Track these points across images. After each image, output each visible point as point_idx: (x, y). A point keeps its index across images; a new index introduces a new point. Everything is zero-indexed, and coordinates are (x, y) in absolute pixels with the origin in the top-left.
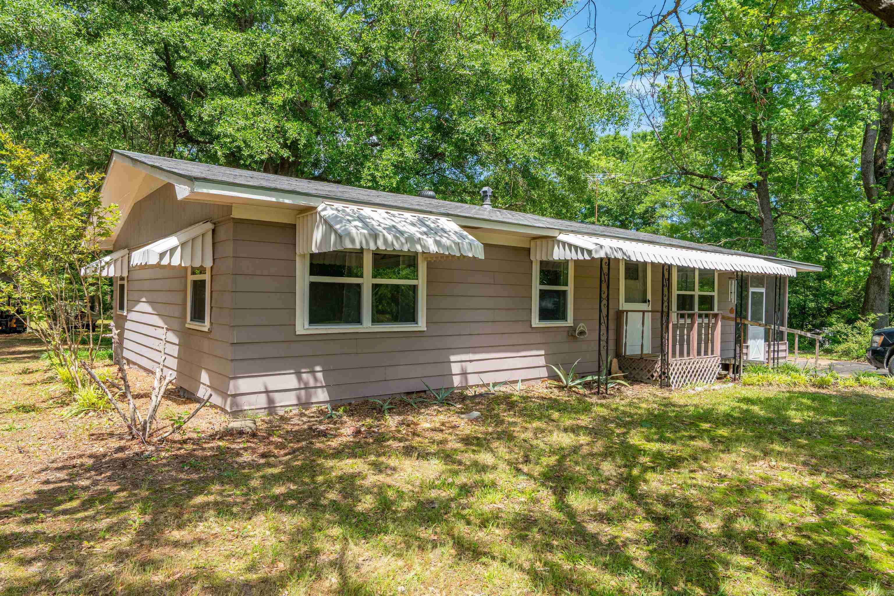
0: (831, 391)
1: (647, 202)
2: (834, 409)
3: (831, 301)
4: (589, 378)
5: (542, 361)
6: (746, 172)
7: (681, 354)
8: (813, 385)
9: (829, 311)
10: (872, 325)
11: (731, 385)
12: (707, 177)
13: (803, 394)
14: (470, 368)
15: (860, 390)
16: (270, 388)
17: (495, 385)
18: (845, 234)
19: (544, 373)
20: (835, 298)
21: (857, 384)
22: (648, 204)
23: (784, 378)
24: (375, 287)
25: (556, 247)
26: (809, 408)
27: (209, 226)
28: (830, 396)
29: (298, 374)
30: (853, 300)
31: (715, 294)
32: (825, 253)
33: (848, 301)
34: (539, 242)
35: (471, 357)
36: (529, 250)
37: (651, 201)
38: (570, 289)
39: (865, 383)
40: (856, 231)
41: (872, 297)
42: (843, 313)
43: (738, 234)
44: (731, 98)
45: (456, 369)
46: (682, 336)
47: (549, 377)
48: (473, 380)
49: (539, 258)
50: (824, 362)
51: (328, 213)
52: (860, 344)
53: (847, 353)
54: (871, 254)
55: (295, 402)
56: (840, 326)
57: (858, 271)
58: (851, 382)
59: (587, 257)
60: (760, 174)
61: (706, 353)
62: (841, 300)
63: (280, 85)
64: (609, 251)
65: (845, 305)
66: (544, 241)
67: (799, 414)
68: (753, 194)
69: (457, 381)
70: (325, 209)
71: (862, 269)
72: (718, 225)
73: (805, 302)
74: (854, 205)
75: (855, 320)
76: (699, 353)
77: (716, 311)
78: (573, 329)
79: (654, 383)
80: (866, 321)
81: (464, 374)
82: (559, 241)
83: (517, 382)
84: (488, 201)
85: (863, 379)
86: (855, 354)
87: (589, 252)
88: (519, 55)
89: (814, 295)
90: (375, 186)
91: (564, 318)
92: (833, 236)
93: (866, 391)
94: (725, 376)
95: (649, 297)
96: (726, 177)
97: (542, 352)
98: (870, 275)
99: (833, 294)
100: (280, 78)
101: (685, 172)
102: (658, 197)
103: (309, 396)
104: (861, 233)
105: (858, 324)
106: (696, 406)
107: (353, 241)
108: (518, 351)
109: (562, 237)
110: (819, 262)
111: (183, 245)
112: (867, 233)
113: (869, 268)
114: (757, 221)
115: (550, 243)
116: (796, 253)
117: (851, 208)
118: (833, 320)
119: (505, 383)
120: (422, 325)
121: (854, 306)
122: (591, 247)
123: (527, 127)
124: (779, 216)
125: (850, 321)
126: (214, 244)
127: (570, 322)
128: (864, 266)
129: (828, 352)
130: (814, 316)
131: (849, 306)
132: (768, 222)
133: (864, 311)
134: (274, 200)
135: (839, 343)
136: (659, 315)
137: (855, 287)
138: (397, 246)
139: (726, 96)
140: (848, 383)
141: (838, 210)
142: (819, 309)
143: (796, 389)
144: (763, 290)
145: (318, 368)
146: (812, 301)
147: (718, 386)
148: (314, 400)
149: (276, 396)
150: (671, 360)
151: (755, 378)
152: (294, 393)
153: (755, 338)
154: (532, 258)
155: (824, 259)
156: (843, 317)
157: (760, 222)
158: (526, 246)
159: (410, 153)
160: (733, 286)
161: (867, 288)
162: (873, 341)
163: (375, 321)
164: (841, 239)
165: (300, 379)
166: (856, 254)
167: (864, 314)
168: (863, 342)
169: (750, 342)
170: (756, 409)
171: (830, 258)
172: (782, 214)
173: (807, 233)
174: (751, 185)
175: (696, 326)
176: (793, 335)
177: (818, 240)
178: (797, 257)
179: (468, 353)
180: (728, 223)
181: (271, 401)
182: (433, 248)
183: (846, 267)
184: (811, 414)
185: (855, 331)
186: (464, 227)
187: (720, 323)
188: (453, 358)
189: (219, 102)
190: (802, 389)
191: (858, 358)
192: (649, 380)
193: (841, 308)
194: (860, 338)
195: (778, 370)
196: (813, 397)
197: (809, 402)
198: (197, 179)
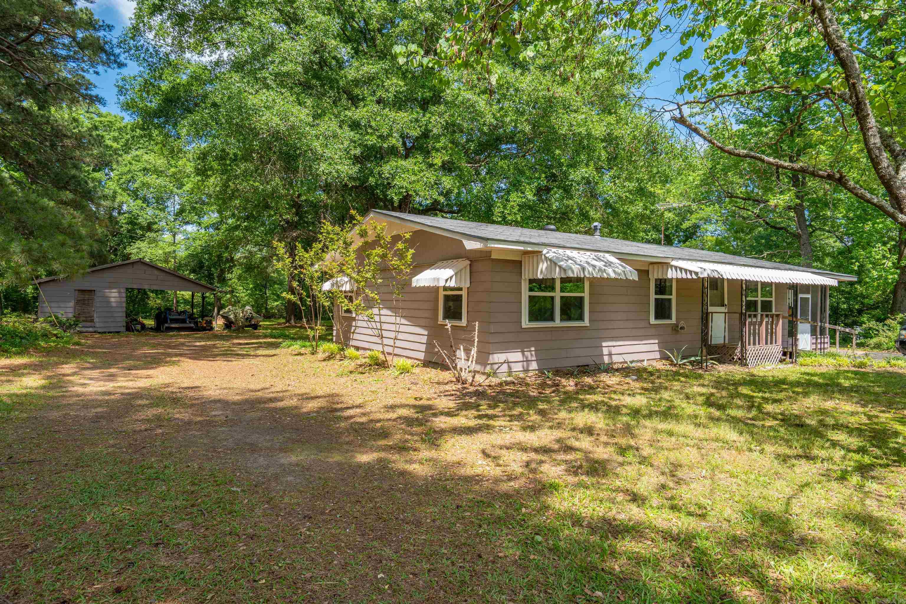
0: (868, 370)
1: (693, 219)
2: (872, 379)
3: (862, 303)
4: (693, 359)
5: (656, 347)
6: (786, 197)
7: (754, 344)
8: (854, 366)
9: (860, 312)
10: (900, 323)
11: (790, 365)
12: (749, 199)
13: (848, 372)
14: (614, 351)
15: (890, 369)
16: (511, 360)
17: (631, 362)
18: (874, 247)
19: (657, 355)
20: (866, 301)
21: (888, 366)
22: (694, 221)
23: (831, 361)
24: (562, 297)
25: (670, 270)
26: (853, 379)
27: (469, 262)
28: (868, 373)
29: (523, 352)
30: (882, 302)
31: (773, 299)
32: (857, 264)
33: (878, 303)
34: (656, 266)
35: (614, 343)
36: (648, 272)
37: (696, 219)
38: (673, 297)
39: (895, 365)
40: (884, 244)
41: (899, 299)
42: (873, 313)
43: (777, 246)
44: (771, 135)
45: (605, 351)
46: (754, 330)
47: (661, 359)
48: (615, 359)
49: (656, 277)
50: (860, 352)
51: (550, 255)
52: (890, 338)
53: (878, 346)
54: (899, 263)
55: (521, 369)
56: (873, 324)
57: (886, 279)
58: (883, 363)
59: (694, 277)
60: (798, 197)
61: (771, 343)
62: (871, 302)
63: (437, 150)
64: (709, 272)
65: (875, 307)
66: (660, 265)
67: (847, 382)
68: (792, 214)
69: (606, 359)
70: (548, 253)
71: (890, 277)
72: (758, 238)
73: (838, 303)
74: (882, 223)
75: (885, 319)
76: (766, 343)
77: (774, 312)
78: (676, 325)
79: (735, 363)
80: (895, 319)
81: (610, 355)
82: (672, 266)
83: (643, 361)
84: (598, 233)
85: (893, 362)
86: (885, 346)
87: (696, 273)
88: (612, 119)
89: (845, 298)
90: (505, 222)
91: (669, 317)
92: (864, 249)
93: (896, 370)
94: (784, 360)
95: (726, 302)
96: (768, 201)
97: (657, 341)
98: (897, 282)
99: (864, 297)
100: (438, 145)
101: (731, 196)
102: (702, 214)
103: (528, 366)
104: (889, 246)
105: (888, 322)
106: (773, 376)
107: (573, 272)
108: (642, 340)
109: (674, 263)
110: (852, 272)
111: (456, 274)
112: (894, 246)
113: (896, 276)
114: (794, 235)
115: (665, 267)
116: (828, 261)
117: (880, 226)
118: (865, 319)
119: (638, 361)
120: (586, 322)
121: (884, 307)
122: (698, 270)
123: (617, 174)
124: (814, 231)
125: (879, 320)
126: (471, 273)
127: (674, 320)
128: (892, 274)
129: (860, 345)
130: (846, 316)
131: (878, 307)
132: (804, 237)
133: (893, 311)
134: (522, 248)
135: (871, 338)
136: (737, 316)
137: (884, 291)
138: (595, 275)
139: (767, 133)
140: (881, 365)
141: (868, 226)
142: (851, 310)
143: (841, 369)
144: (809, 296)
145: (533, 349)
146: (844, 303)
147: (781, 366)
148: (530, 368)
149: (512, 365)
150: (748, 347)
151: (808, 360)
152: (521, 363)
153: (802, 333)
154: (650, 276)
155: (856, 268)
156: (873, 316)
157: (797, 236)
158: (646, 269)
159: (530, 196)
160: (790, 294)
161: (895, 292)
162: (900, 335)
163: (562, 320)
164: (870, 252)
165: (523, 355)
166: (884, 264)
167: (892, 314)
168: (892, 337)
169: (799, 336)
170: (816, 379)
171: (861, 266)
172: (816, 229)
173: (838, 244)
174: (789, 208)
175: (764, 323)
176: (835, 331)
177: (850, 252)
178: (830, 265)
179: (612, 341)
180: (767, 238)
181: (510, 368)
182: (613, 275)
183: (875, 273)
184: (856, 381)
185: (886, 328)
186: (618, 259)
187: (781, 321)
188: (604, 344)
189: (395, 164)
190: (846, 368)
191: (888, 349)
192: (731, 361)
193: (871, 309)
194: (890, 334)
195: (825, 355)
196: (856, 373)
197: (853, 376)
198: (488, 239)
